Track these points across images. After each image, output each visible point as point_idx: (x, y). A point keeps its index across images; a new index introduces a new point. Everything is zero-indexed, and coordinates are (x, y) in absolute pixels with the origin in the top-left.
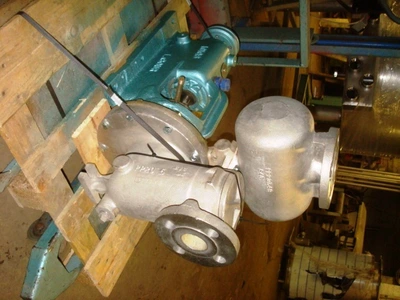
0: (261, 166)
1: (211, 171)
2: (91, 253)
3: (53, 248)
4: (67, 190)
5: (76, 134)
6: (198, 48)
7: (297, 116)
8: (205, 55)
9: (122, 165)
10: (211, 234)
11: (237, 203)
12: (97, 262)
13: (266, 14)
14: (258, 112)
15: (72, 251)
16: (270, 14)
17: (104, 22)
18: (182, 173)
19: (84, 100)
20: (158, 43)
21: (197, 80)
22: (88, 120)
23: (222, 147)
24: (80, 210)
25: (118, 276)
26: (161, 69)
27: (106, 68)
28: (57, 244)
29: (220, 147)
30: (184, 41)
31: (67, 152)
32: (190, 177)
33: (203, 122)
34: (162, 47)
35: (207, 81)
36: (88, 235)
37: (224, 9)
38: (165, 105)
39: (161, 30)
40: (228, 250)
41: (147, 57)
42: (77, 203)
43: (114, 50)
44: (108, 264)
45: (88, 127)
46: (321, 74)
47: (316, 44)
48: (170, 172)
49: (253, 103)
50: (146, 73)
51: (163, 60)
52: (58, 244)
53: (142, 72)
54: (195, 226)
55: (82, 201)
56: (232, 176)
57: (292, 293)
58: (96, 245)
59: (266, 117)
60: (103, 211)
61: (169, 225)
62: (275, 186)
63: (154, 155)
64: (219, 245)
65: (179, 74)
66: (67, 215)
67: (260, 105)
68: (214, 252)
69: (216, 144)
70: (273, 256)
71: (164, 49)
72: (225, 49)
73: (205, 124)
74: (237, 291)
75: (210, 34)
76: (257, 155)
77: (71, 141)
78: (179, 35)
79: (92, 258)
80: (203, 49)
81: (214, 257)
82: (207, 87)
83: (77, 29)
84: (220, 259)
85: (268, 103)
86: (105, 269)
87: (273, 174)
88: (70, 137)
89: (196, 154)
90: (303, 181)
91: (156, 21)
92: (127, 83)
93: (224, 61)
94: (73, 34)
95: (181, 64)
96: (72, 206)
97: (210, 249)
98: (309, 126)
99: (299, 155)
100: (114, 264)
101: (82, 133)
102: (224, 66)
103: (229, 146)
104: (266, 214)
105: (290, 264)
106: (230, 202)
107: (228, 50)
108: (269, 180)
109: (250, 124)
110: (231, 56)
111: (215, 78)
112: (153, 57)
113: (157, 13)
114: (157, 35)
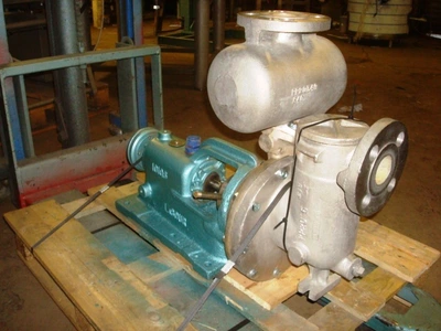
0: (290, 100)
1: (301, 157)
2: (394, 276)
3: (393, 321)
4: (328, 310)
5: (267, 306)
6: (156, 175)
7: (230, 66)
8: (162, 166)
9: (299, 255)
10: (375, 153)
11: (334, 124)
12: (403, 268)
13: (100, 92)
14: (230, 110)
15: (395, 297)
16: (99, 89)
17: (139, 282)
18: (304, 189)
19: (227, 298)
20: (153, 218)
21: (192, 174)
22: (248, 292)
23: (268, 143)
24: (349, 293)
25: (415, 242)
26: (183, 214)
27: (188, 275)
28: (390, 317)
29: (269, 146)
30: (148, 190)
31: (286, 314)
32: (309, 180)
33: (240, 165)
34: (157, 214)
35: (192, 162)
36: (375, 281)
37: (104, 145)
38: (225, 210)
39: (139, 216)
40: (390, 132)
41: (171, 230)
42: (342, 297)
43: (166, 268)
44: (403, 255)
45: (257, 292)
46: (156, 21)
47: (133, 39)
48: (304, 202)
49: (218, 115)
50: (188, 230)
51: (172, 212)
52: (389, 315)
53: (188, 233)
54: (368, 172)
55: (338, 293)
56: (305, 133)
57: (404, 30)
58: (385, 271)
59: (235, 101)
60: (352, 272)
61: (366, 201)
62: (310, 82)
63: (285, 220)
64: (386, 142)
65: (187, 195)
66: (357, 309)
67: (221, 107)
68: (393, 147)
69: (266, 150)
70: (364, 56)
71: (159, 211)
72: (153, 144)
73: (241, 163)
74: (409, 96)
75: (137, 162)
76: (279, 107)
77: (274, 311)
78: (142, 196)
79: (400, 274)
80: (155, 168)
81: (398, 145)
82: (198, 162)
83: (152, 314)
84: (400, 139)
85: (218, 99)
86: (409, 258)
87: (297, 86)
88: (270, 312)
89: (279, 173)
90: (301, 50)
91: (129, 222)
92: (202, 250)
93: (166, 144)
94: (157, 317)
95: (176, 193)
96: (346, 303)
97: (390, 152)
98: (241, 51)
99: (274, 58)
100: (403, 248)
101: (265, 299)
102: (172, 144)
103: (267, 135)
104: (340, 86)
105: (371, 36)
106: (334, 132)
107: (153, 140)
108: (304, 90)
109: (244, 118)
110: (160, 136)
111: (188, 153)
112: (169, 223)
113: (120, 222)
114: (144, 220)
